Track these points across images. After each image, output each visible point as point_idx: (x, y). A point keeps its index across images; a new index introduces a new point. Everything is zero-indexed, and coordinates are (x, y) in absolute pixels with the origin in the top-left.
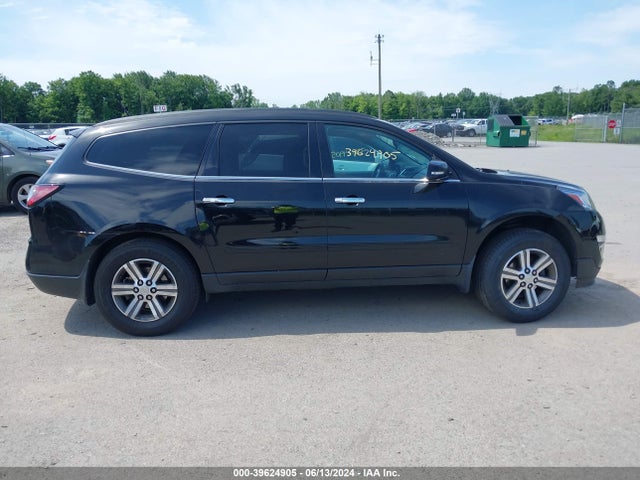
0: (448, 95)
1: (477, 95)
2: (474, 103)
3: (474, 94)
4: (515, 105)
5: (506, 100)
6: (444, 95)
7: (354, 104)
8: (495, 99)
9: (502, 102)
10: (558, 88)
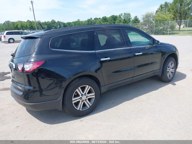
0: (48, 22)
1: (56, 22)
2: (56, 24)
3: (55, 21)
4: (68, 25)
5: (65, 23)
6: (46, 22)
7: (16, 25)
8: (62, 23)
9: (64, 24)
10: (79, 20)
